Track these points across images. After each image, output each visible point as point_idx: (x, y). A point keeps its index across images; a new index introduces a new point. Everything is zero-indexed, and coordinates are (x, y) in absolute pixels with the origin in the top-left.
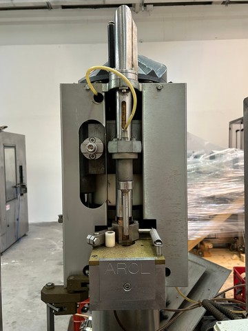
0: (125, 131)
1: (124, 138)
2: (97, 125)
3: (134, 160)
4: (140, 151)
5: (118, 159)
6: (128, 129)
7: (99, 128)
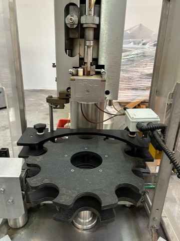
0: (90, 10)
1: (90, 14)
2: (75, 7)
3: (95, 28)
4: (98, 23)
5: (86, 28)
6: (93, 9)
7: (76, 9)
